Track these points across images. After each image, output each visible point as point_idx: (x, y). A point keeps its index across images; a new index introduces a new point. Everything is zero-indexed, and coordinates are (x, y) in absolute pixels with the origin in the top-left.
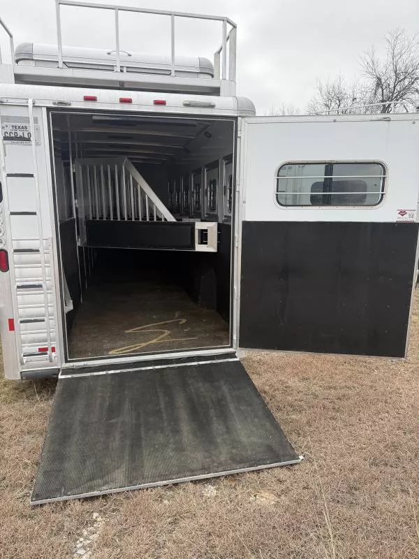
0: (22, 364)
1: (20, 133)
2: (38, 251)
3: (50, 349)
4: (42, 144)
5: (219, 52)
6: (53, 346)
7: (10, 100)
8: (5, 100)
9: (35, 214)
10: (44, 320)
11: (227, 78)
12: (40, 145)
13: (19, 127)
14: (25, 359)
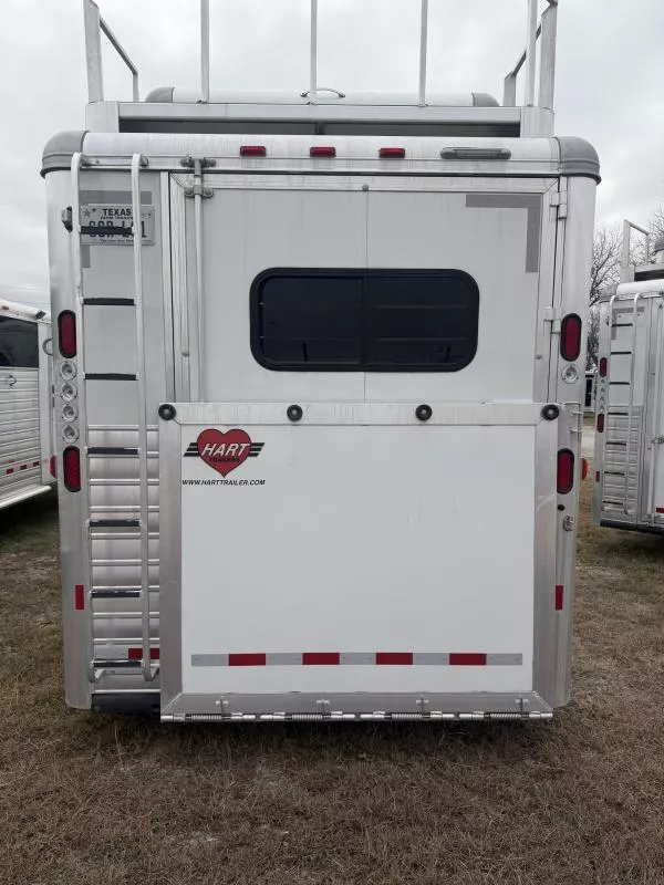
0: (93, 680)
1: (117, 223)
2: (134, 452)
3: (146, 654)
4: (158, 243)
5: (514, 74)
6: (153, 646)
7: (102, 161)
8: (93, 161)
9: (132, 377)
10: (137, 595)
11: (536, 104)
12: (153, 245)
13: (117, 212)
14: (99, 673)
